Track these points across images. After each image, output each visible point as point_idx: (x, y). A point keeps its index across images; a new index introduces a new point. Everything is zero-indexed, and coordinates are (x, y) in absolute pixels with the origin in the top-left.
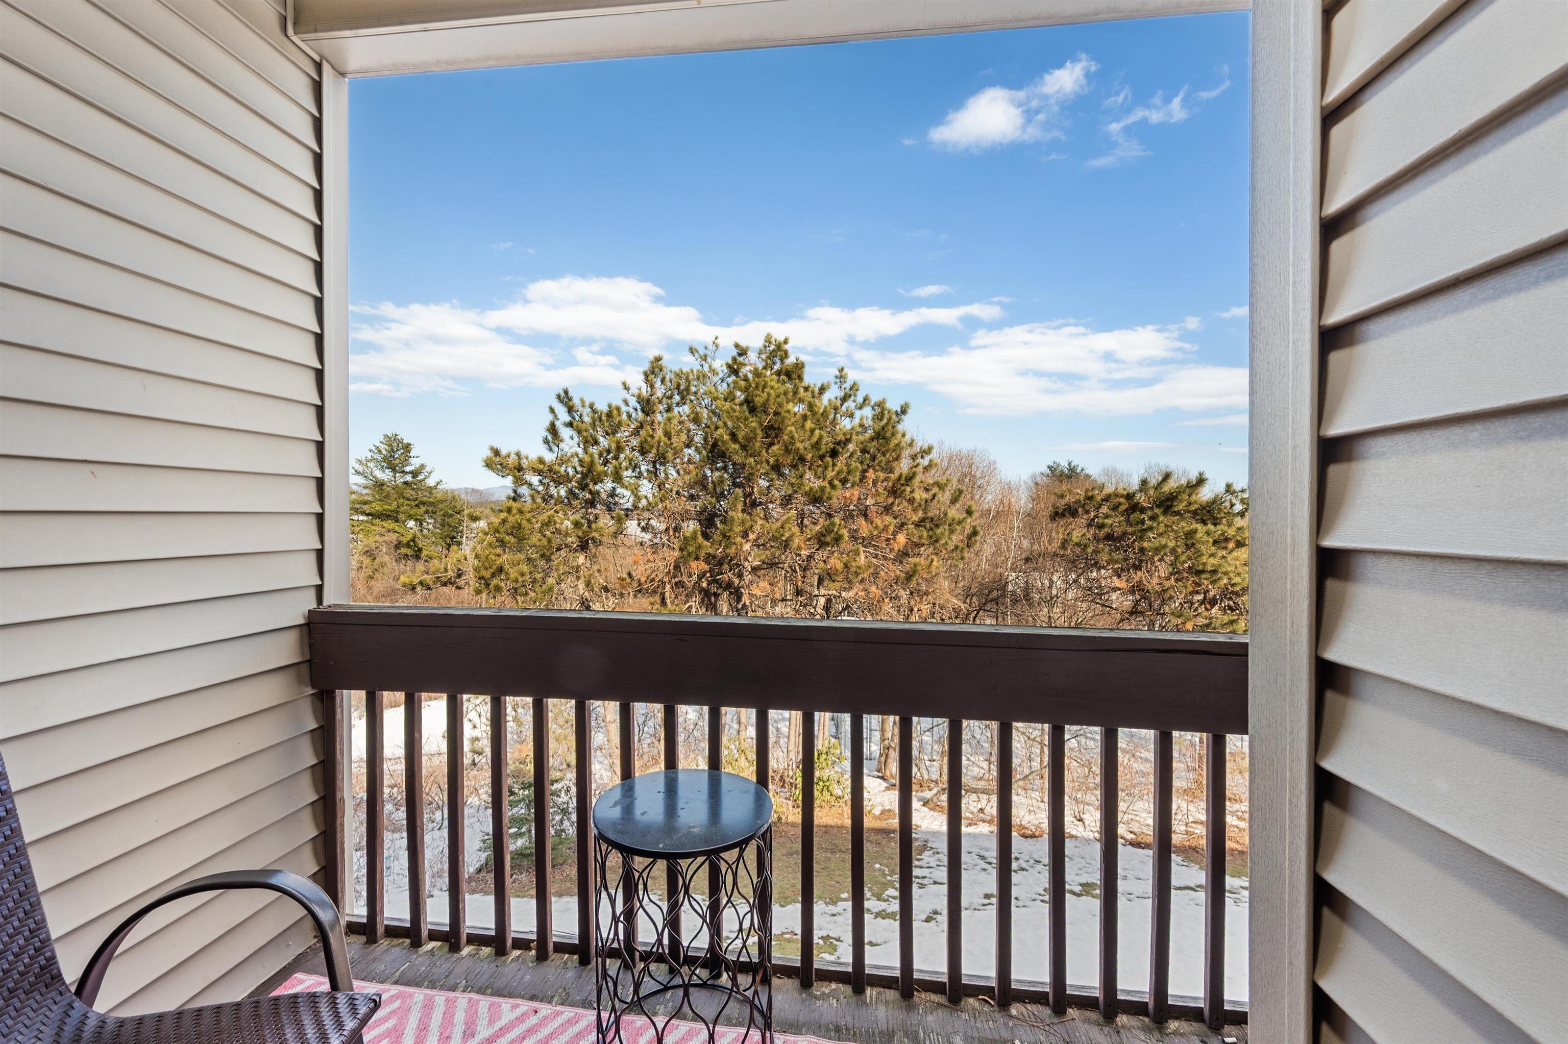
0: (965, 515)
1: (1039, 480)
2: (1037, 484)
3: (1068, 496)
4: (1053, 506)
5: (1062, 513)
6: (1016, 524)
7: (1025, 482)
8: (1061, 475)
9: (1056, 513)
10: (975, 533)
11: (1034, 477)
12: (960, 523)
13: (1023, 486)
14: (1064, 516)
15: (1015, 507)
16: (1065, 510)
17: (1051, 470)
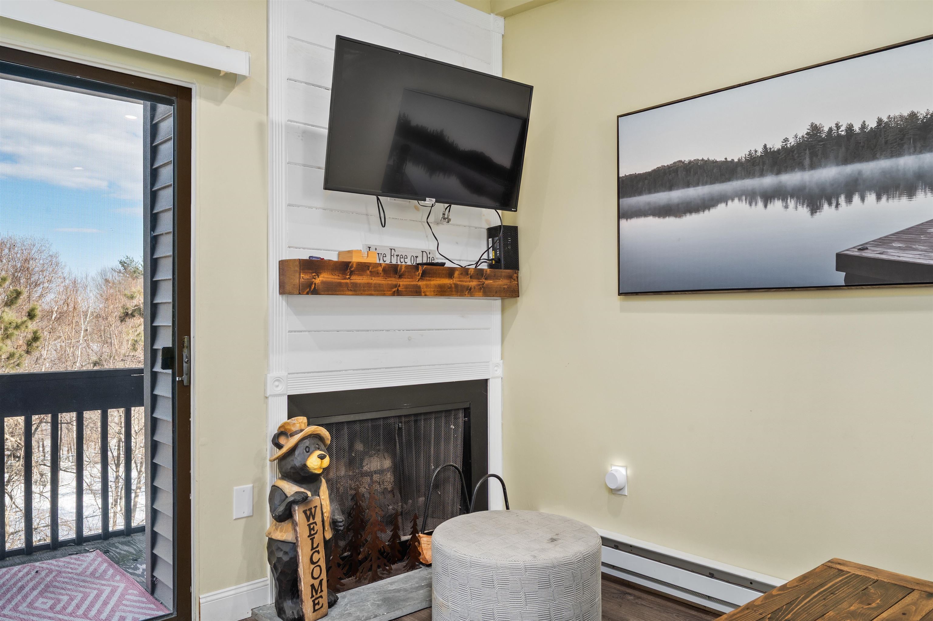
0: (25, 318)
1: (109, 277)
2: (107, 281)
3: (138, 297)
4: (123, 307)
5: (131, 314)
6: (83, 327)
7: (93, 279)
8: (135, 272)
9: (127, 314)
10: (36, 339)
11: (103, 273)
12: (17, 327)
13: (91, 284)
14: (134, 316)
15: (82, 306)
16: (134, 311)
17: (123, 266)
